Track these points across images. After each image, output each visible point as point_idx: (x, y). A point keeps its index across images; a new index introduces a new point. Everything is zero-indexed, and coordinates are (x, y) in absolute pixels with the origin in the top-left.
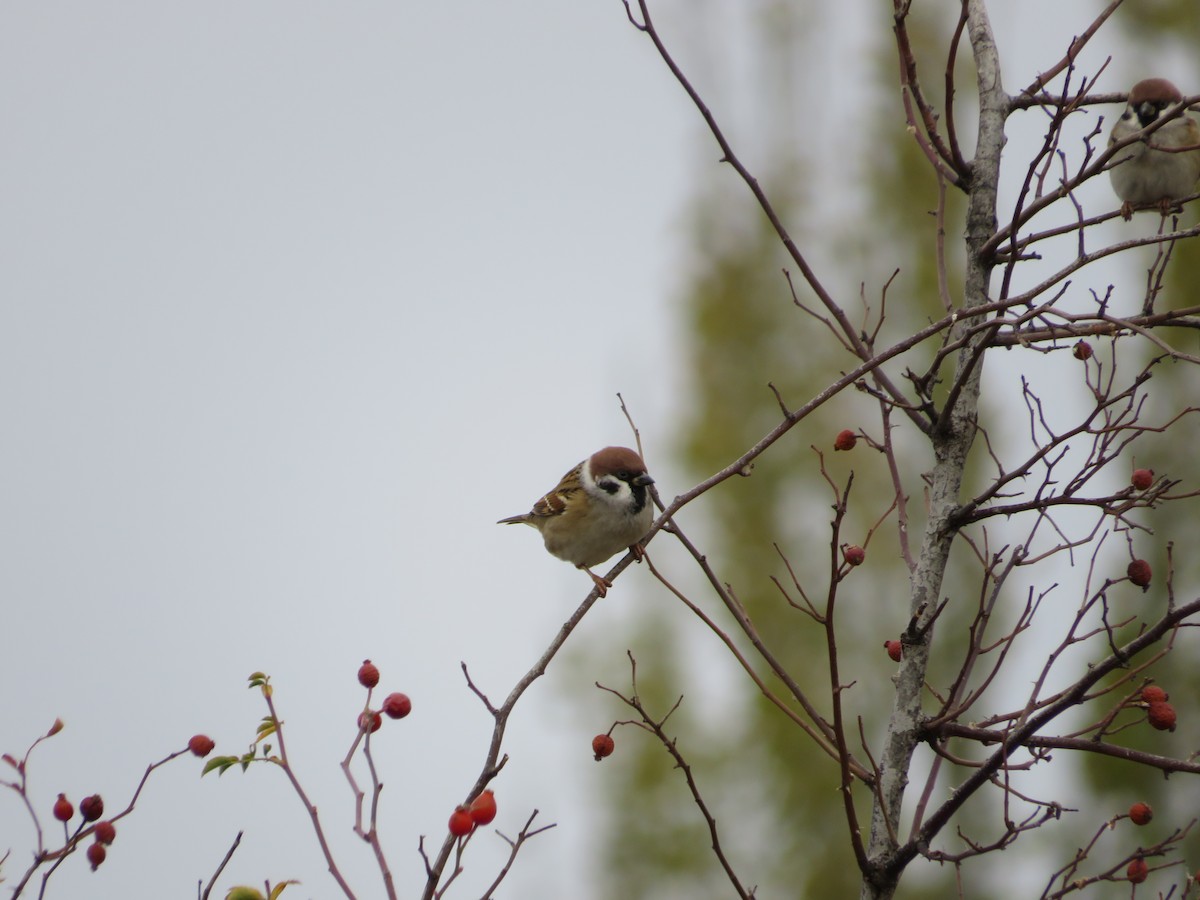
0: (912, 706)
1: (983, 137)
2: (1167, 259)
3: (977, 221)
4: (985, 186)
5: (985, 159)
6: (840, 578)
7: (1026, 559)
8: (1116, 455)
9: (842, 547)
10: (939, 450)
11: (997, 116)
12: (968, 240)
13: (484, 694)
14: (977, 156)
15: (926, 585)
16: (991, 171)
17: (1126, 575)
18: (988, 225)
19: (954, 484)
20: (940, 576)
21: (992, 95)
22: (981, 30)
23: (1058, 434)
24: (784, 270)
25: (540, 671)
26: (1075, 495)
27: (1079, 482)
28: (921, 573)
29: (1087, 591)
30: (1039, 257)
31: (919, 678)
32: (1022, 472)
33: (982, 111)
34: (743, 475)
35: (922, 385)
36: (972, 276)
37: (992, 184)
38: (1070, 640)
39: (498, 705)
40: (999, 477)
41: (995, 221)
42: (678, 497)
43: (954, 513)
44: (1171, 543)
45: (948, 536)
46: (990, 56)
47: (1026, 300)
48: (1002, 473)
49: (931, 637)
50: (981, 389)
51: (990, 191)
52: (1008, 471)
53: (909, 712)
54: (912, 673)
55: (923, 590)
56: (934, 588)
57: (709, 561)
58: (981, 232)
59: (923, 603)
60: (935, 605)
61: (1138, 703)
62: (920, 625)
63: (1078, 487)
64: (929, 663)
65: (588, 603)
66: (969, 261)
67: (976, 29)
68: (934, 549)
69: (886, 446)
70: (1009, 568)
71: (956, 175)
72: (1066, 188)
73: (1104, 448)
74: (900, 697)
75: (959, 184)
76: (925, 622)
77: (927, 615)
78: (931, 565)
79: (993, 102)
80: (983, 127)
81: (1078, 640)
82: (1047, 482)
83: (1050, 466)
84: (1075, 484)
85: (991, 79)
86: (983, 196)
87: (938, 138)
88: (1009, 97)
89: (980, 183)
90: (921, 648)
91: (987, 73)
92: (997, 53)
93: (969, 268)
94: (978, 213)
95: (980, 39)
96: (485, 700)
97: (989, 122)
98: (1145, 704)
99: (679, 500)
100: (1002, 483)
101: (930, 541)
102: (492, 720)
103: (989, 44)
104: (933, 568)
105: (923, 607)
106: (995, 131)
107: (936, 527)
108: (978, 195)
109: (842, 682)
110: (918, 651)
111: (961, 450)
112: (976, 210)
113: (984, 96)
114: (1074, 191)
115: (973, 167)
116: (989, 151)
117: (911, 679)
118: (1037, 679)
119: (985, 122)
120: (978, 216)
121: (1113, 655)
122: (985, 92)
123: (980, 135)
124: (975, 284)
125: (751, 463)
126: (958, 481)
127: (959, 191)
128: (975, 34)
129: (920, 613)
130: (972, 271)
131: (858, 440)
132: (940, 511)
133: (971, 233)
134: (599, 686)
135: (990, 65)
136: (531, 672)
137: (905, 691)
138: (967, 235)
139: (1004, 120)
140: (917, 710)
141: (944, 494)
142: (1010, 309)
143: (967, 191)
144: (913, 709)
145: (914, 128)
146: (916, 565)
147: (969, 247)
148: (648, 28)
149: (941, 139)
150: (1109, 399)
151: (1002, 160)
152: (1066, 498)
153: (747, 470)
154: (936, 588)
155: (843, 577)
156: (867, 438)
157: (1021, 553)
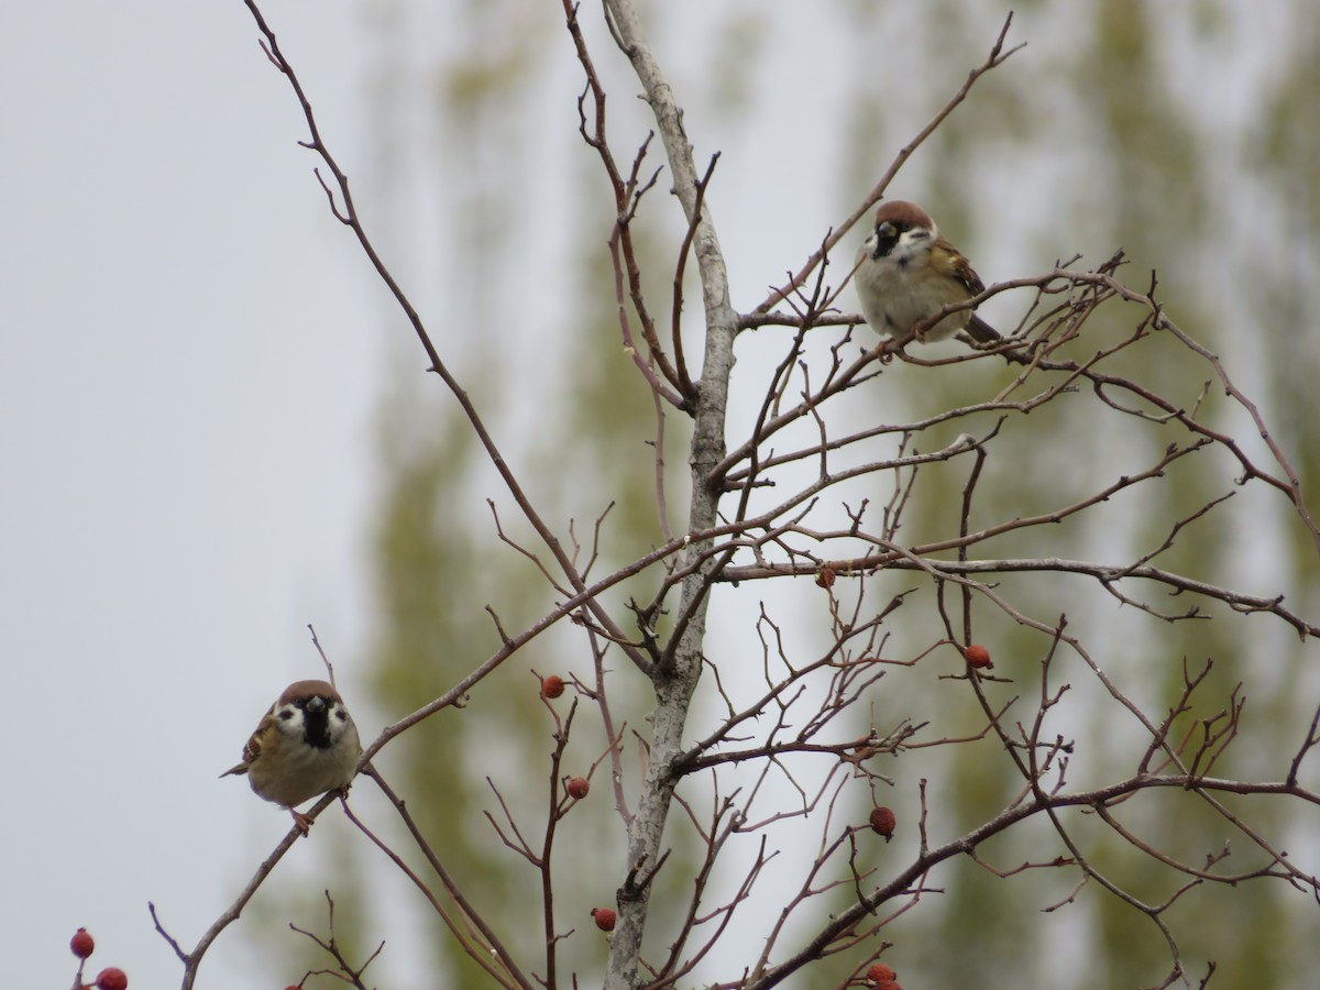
0: (628, 969)
1: (710, 356)
2: (906, 496)
3: (704, 445)
4: (713, 408)
5: (712, 379)
6: (560, 816)
7: (742, 827)
8: (854, 699)
9: (563, 780)
10: (661, 692)
11: (725, 334)
12: (694, 466)
13: (173, 938)
14: (704, 377)
15: (645, 836)
16: (719, 392)
17: (868, 823)
18: (715, 450)
19: (676, 729)
20: (660, 828)
21: (720, 312)
22: (708, 242)
23: (797, 669)
24: (488, 500)
25: (235, 914)
26: (809, 742)
27: (815, 726)
28: (639, 824)
29: (825, 840)
30: (773, 484)
31: (636, 938)
32: (755, 712)
33: (709, 329)
34: (459, 706)
35: (646, 617)
36: (698, 504)
37: (720, 407)
38: (806, 893)
39: (189, 950)
40: (728, 717)
41: (723, 446)
42: (387, 728)
43: (677, 759)
44: (924, 781)
45: (670, 784)
46: (717, 270)
47: (763, 523)
48: (732, 713)
49: (649, 894)
50: (707, 627)
51: (718, 413)
52: (739, 711)
53: (625, 974)
54: (628, 933)
55: (642, 842)
56: (654, 841)
57: (408, 807)
58: (708, 457)
59: (644, 854)
60: (654, 859)
61: (865, 982)
62: (638, 880)
63: (813, 733)
64: (647, 922)
65: (289, 841)
66: (694, 488)
67: (702, 242)
68: (654, 798)
69: (599, 692)
70: (726, 834)
71: (680, 396)
72: (810, 404)
73: (841, 691)
74: (615, 959)
75: (683, 407)
76: (644, 878)
77: (646, 870)
78: (650, 815)
79: (721, 319)
80: (710, 346)
81: (815, 893)
82: (780, 726)
83: (784, 708)
84: (810, 729)
85: (719, 295)
86: (709, 418)
87: (662, 354)
88: (738, 315)
89: (707, 405)
90: (639, 905)
91: (714, 288)
92: (725, 268)
93: (695, 496)
94: (705, 437)
95: (707, 252)
96: (174, 944)
97: (716, 340)
98: (872, 982)
99: (388, 731)
100: (731, 724)
101: (650, 789)
102: (182, 967)
103: (716, 258)
104: (653, 819)
105: (644, 858)
106: (723, 350)
107: (657, 774)
108: (705, 418)
109: (557, 931)
110: (635, 909)
111: (685, 692)
112: (702, 434)
113: (711, 313)
114: (817, 408)
115: (699, 388)
116: (717, 372)
117: (627, 939)
118: (769, 935)
119: (712, 340)
120: (705, 440)
121: (859, 903)
122: (712, 309)
123: (707, 355)
124: (702, 513)
125: (466, 693)
126: (681, 725)
127: (685, 414)
128: (702, 248)
129: (640, 865)
130: (699, 498)
131: (566, 686)
132: (661, 756)
133: (697, 457)
134: (293, 928)
135: (718, 280)
136: (225, 915)
137: (621, 952)
138: (693, 461)
139: (733, 339)
140: (634, 972)
141: (666, 739)
142: (746, 532)
143: (693, 414)
144: (629, 972)
145: (632, 349)
146: (634, 817)
147: (696, 473)
148: (353, 222)
149: (666, 356)
150: (855, 628)
151: (730, 381)
152: (800, 745)
153: (461, 701)
154: (656, 839)
155: (562, 814)
156: (577, 682)
157: (739, 819)
